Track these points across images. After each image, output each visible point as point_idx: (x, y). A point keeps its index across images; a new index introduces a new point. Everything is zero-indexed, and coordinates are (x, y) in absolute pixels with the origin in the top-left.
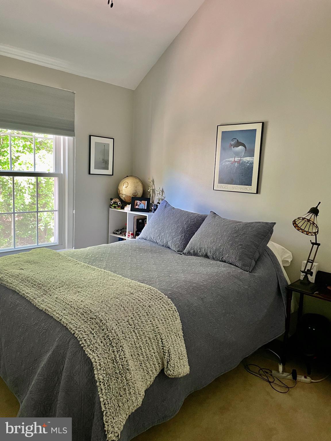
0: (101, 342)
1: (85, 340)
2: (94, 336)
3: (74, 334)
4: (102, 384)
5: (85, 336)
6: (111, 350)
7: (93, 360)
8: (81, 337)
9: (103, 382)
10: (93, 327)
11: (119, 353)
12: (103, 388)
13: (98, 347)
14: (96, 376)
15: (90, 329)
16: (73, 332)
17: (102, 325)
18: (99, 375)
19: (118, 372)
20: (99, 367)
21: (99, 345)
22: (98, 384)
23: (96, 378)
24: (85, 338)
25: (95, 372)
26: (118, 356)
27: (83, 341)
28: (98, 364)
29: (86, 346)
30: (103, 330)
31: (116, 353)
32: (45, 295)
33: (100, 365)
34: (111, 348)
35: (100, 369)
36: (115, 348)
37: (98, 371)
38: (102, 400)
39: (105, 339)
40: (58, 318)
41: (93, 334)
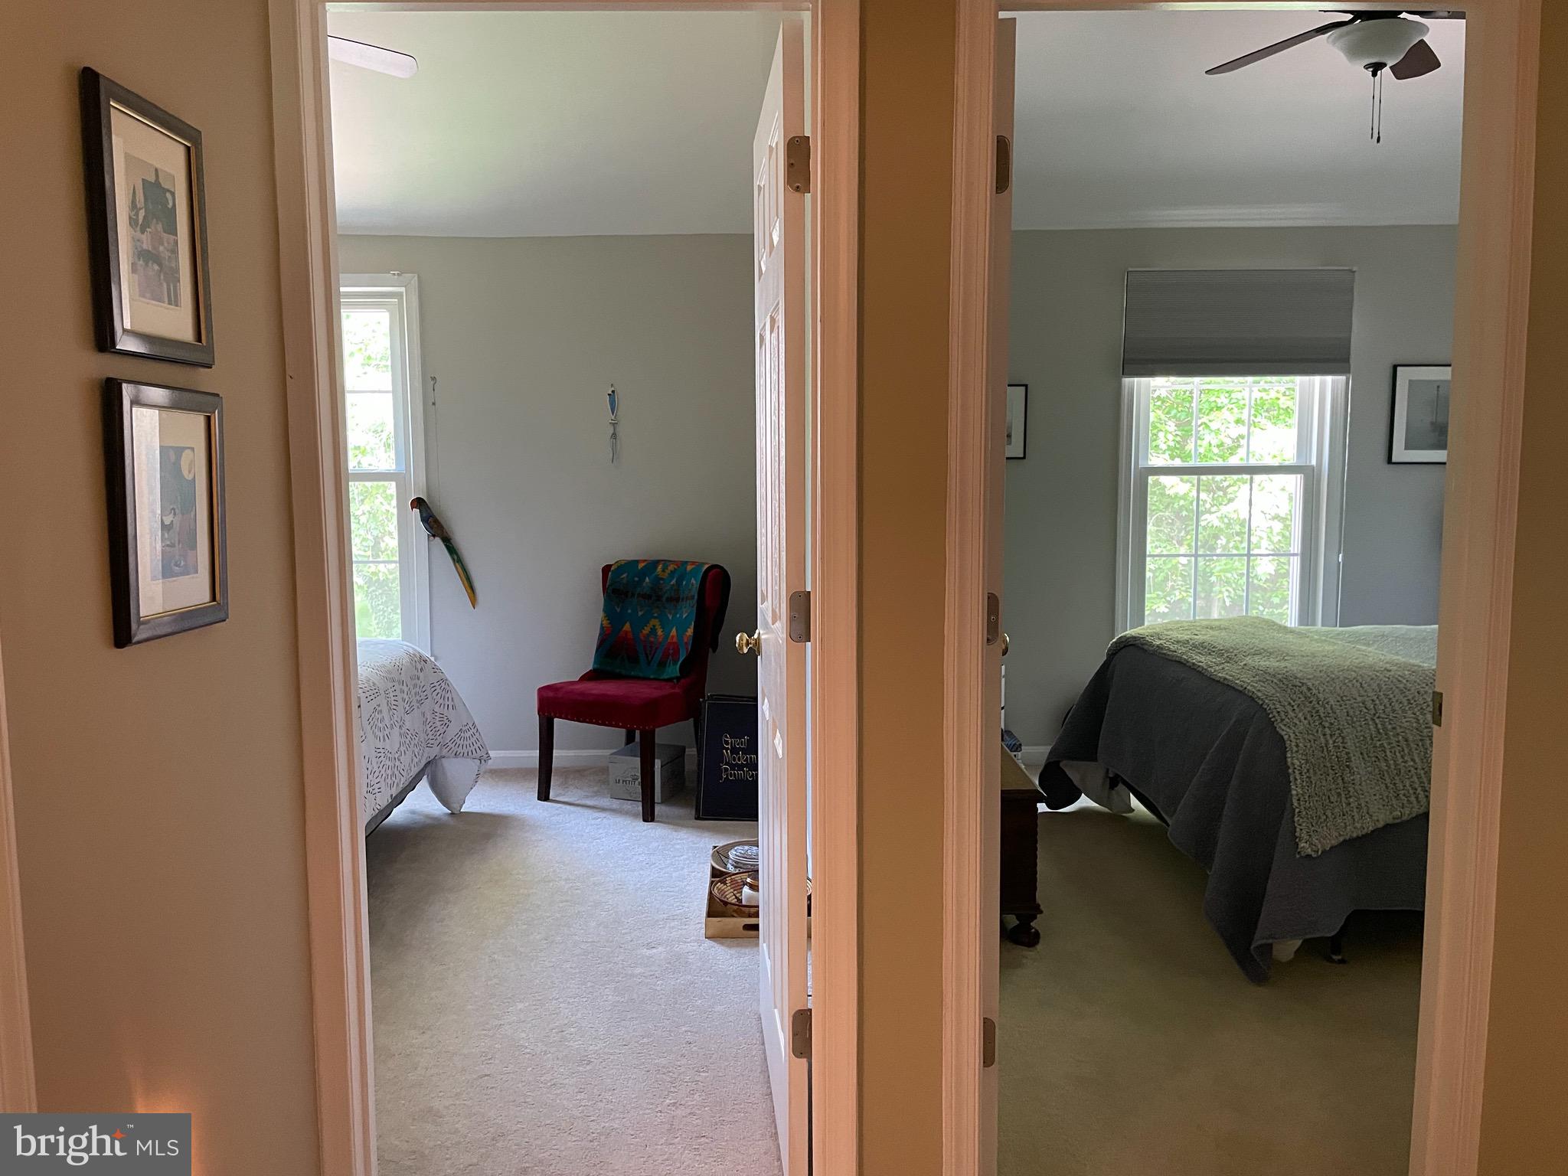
0: (1305, 719)
1: (1279, 712)
2: (1294, 710)
3: (1262, 704)
4: (1297, 772)
5: (1278, 706)
6: (1320, 732)
7: (1286, 737)
8: (1273, 707)
9: (1299, 770)
10: (1294, 697)
11: (1334, 739)
12: (1298, 778)
13: (1298, 723)
14: (1289, 760)
15: (1289, 700)
16: (1261, 702)
17: (1309, 695)
18: (1294, 760)
19: (1329, 765)
20: (1295, 749)
21: (1300, 722)
22: (1290, 771)
23: (1289, 764)
24: (1278, 710)
25: (1289, 755)
26: (1331, 742)
27: (1275, 714)
28: (1293, 744)
29: (1279, 720)
30: (1311, 702)
31: (1328, 737)
32: (1228, 662)
33: (1297, 746)
34: (1320, 730)
35: (1297, 752)
36: (1327, 729)
37: (1292, 752)
38: (1294, 792)
39: (1312, 716)
40: (1242, 686)
41: (1293, 706)
